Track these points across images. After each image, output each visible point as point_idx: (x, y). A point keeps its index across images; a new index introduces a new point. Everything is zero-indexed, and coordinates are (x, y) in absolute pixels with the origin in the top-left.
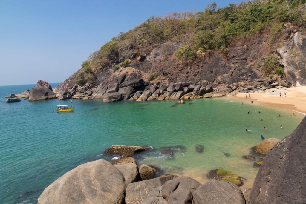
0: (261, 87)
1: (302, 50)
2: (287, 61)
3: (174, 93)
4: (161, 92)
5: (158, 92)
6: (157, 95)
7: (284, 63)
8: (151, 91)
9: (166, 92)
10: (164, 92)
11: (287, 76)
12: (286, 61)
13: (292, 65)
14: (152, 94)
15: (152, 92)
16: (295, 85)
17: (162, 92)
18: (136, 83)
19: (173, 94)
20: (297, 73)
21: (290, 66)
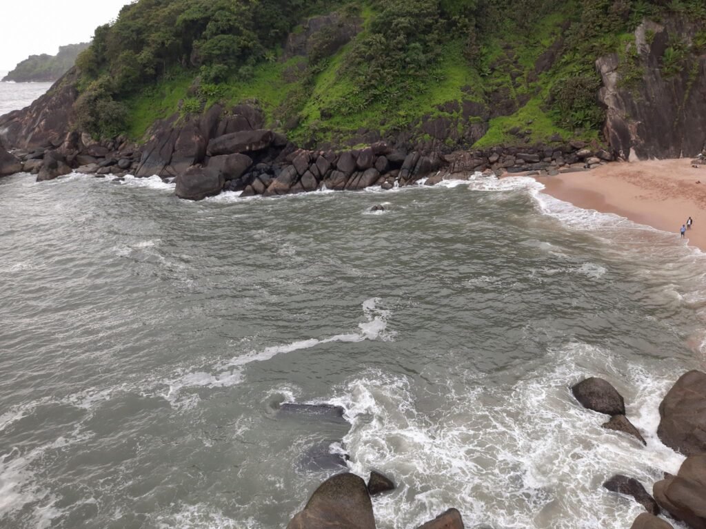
0: (555, 160)
1: (649, 66)
2: (615, 96)
3: (354, 175)
4: (323, 171)
5: (316, 173)
6: (313, 179)
7: (608, 99)
8: (298, 169)
9: (335, 172)
10: (331, 173)
11: (610, 135)
12: (613, 95)
13: (626, 106)
14: (300, 177)
15: (301, 173)
16: (626, 159)
17: (326, 173)
18: (254, 143)
19: (353, 177)
20: (632, 126)
21: (621, 108)
